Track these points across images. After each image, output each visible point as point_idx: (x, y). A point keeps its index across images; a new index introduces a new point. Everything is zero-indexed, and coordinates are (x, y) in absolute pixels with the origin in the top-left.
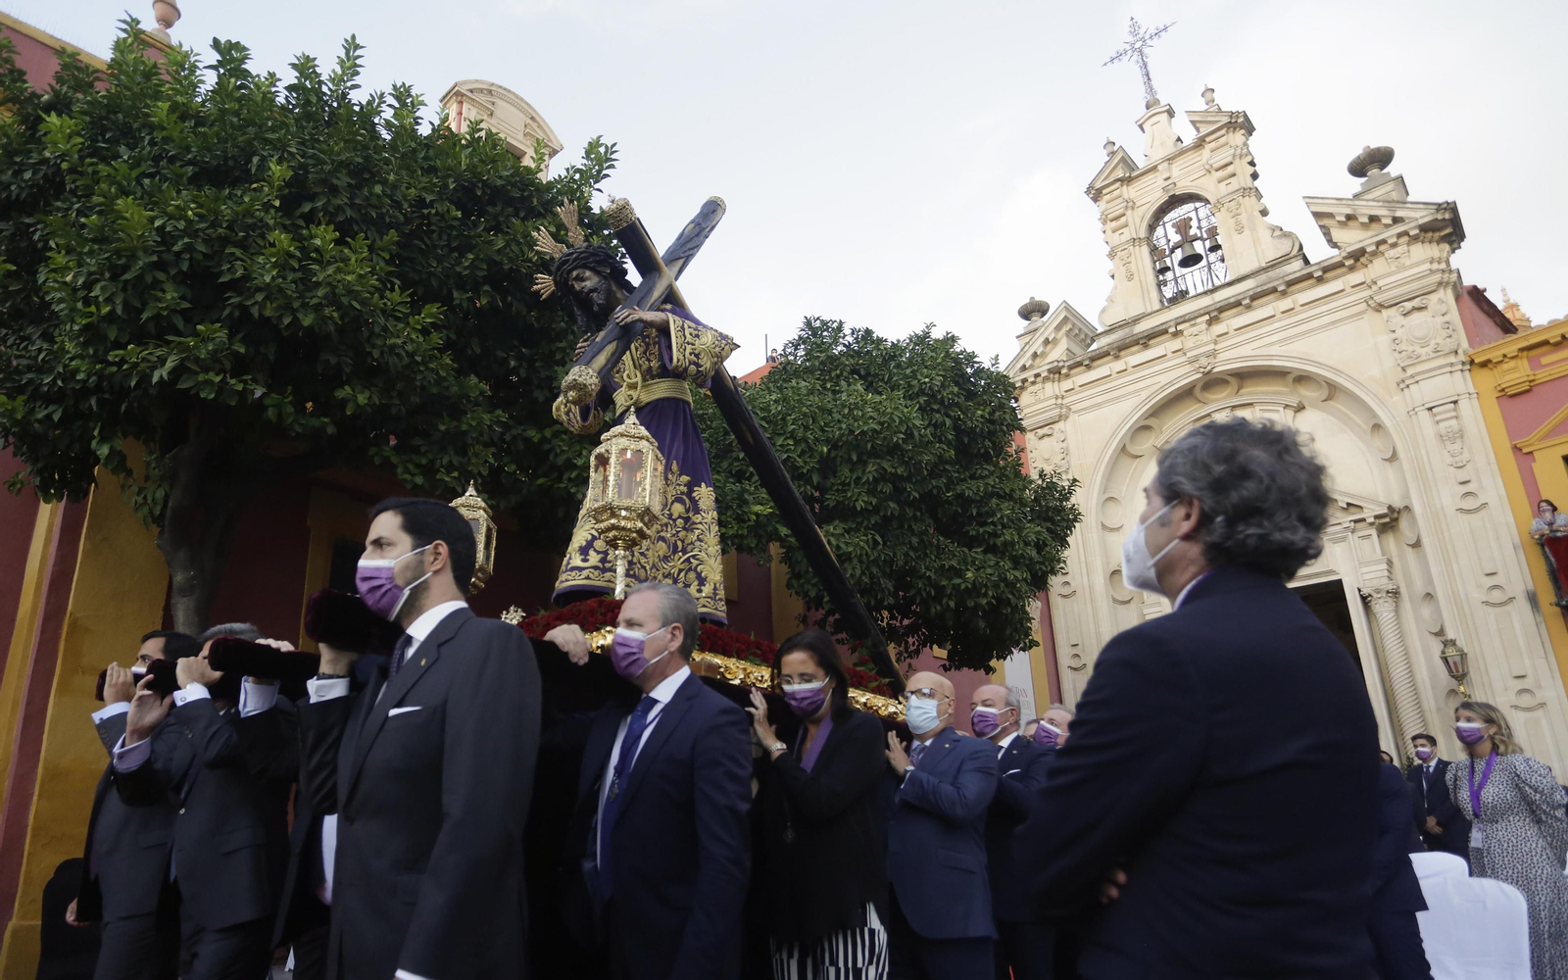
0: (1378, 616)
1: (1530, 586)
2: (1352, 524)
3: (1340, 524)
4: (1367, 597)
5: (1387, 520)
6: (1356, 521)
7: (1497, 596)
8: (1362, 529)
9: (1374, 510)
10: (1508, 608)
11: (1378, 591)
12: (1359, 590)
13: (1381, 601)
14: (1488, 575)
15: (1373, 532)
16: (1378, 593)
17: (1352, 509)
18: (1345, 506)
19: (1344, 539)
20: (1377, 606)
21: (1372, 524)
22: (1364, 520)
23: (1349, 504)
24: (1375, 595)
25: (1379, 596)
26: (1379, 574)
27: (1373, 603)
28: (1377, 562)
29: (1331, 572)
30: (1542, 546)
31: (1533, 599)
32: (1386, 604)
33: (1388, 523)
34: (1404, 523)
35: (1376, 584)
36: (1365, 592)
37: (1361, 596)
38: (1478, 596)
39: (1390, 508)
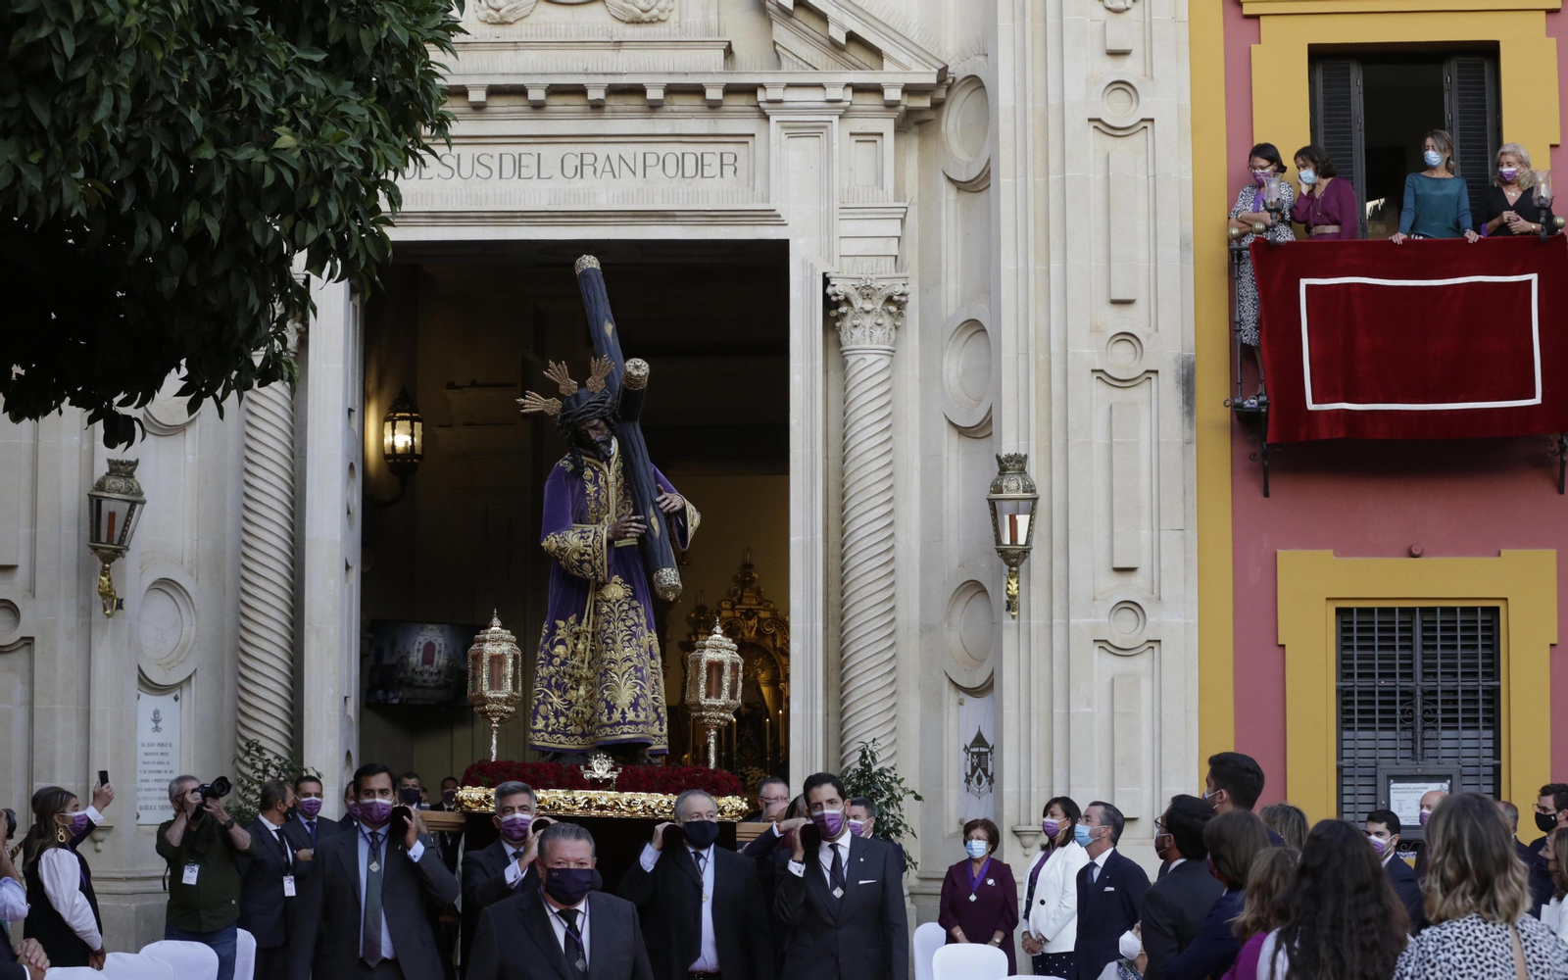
0: (851, 360)
1: (1190, 352)
2: (849, 95)
3: (821, 86)
4: (837, 305)
5: (926, 103)
6: (858, 89)
7: (1122, 361)
8: (866, 114)
9: (907, 69)
10: (1139, 393)
11: (867, 292)
12: (826, 281)
13: (868, 321)
14: (1115, 302)
15: (887, 126)
16: (867, 297)
17: (856, 54)
18: (842, 39)
19: (816, 130)
20: (857, 333)
21: (891, 105)
22: (877, 90)
23: (852, 37)
24: (858, 303)
25: (868, 306)
26: (880, 246)
27: (847, 323)
28: (879, 213)
29: (770, 216)
30: (1235, 257)
31: (1188, 381)
32: (878, 332)
33: (919, 110)
34: (954, 120)
35: (866, 270)
36: (840, 287)
37: (826, 297)
38: (1088, 352)
39: (943, 72)
